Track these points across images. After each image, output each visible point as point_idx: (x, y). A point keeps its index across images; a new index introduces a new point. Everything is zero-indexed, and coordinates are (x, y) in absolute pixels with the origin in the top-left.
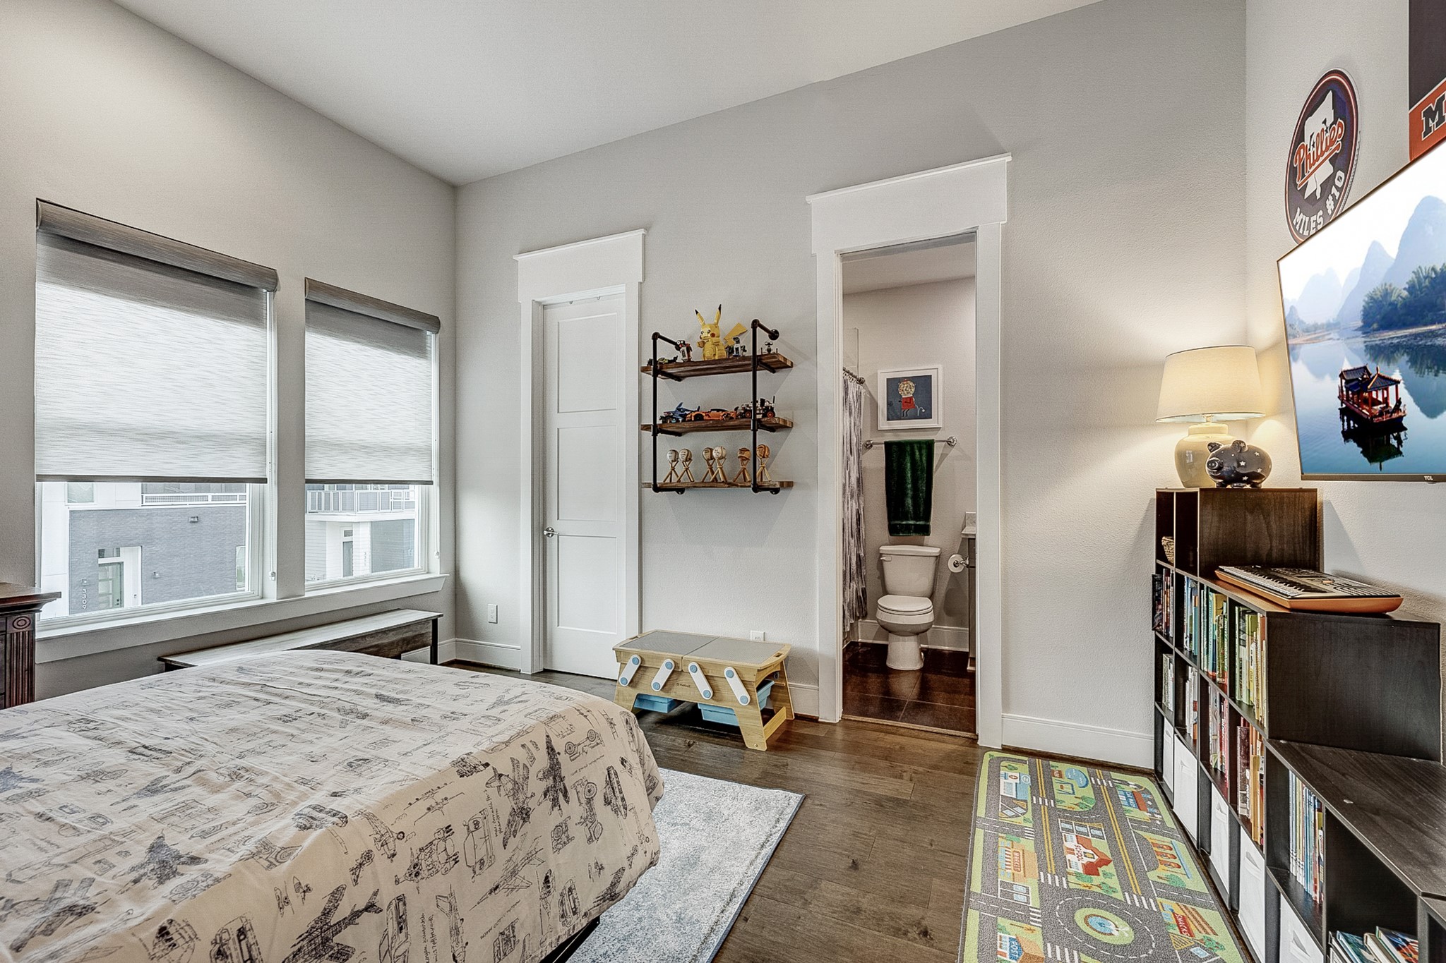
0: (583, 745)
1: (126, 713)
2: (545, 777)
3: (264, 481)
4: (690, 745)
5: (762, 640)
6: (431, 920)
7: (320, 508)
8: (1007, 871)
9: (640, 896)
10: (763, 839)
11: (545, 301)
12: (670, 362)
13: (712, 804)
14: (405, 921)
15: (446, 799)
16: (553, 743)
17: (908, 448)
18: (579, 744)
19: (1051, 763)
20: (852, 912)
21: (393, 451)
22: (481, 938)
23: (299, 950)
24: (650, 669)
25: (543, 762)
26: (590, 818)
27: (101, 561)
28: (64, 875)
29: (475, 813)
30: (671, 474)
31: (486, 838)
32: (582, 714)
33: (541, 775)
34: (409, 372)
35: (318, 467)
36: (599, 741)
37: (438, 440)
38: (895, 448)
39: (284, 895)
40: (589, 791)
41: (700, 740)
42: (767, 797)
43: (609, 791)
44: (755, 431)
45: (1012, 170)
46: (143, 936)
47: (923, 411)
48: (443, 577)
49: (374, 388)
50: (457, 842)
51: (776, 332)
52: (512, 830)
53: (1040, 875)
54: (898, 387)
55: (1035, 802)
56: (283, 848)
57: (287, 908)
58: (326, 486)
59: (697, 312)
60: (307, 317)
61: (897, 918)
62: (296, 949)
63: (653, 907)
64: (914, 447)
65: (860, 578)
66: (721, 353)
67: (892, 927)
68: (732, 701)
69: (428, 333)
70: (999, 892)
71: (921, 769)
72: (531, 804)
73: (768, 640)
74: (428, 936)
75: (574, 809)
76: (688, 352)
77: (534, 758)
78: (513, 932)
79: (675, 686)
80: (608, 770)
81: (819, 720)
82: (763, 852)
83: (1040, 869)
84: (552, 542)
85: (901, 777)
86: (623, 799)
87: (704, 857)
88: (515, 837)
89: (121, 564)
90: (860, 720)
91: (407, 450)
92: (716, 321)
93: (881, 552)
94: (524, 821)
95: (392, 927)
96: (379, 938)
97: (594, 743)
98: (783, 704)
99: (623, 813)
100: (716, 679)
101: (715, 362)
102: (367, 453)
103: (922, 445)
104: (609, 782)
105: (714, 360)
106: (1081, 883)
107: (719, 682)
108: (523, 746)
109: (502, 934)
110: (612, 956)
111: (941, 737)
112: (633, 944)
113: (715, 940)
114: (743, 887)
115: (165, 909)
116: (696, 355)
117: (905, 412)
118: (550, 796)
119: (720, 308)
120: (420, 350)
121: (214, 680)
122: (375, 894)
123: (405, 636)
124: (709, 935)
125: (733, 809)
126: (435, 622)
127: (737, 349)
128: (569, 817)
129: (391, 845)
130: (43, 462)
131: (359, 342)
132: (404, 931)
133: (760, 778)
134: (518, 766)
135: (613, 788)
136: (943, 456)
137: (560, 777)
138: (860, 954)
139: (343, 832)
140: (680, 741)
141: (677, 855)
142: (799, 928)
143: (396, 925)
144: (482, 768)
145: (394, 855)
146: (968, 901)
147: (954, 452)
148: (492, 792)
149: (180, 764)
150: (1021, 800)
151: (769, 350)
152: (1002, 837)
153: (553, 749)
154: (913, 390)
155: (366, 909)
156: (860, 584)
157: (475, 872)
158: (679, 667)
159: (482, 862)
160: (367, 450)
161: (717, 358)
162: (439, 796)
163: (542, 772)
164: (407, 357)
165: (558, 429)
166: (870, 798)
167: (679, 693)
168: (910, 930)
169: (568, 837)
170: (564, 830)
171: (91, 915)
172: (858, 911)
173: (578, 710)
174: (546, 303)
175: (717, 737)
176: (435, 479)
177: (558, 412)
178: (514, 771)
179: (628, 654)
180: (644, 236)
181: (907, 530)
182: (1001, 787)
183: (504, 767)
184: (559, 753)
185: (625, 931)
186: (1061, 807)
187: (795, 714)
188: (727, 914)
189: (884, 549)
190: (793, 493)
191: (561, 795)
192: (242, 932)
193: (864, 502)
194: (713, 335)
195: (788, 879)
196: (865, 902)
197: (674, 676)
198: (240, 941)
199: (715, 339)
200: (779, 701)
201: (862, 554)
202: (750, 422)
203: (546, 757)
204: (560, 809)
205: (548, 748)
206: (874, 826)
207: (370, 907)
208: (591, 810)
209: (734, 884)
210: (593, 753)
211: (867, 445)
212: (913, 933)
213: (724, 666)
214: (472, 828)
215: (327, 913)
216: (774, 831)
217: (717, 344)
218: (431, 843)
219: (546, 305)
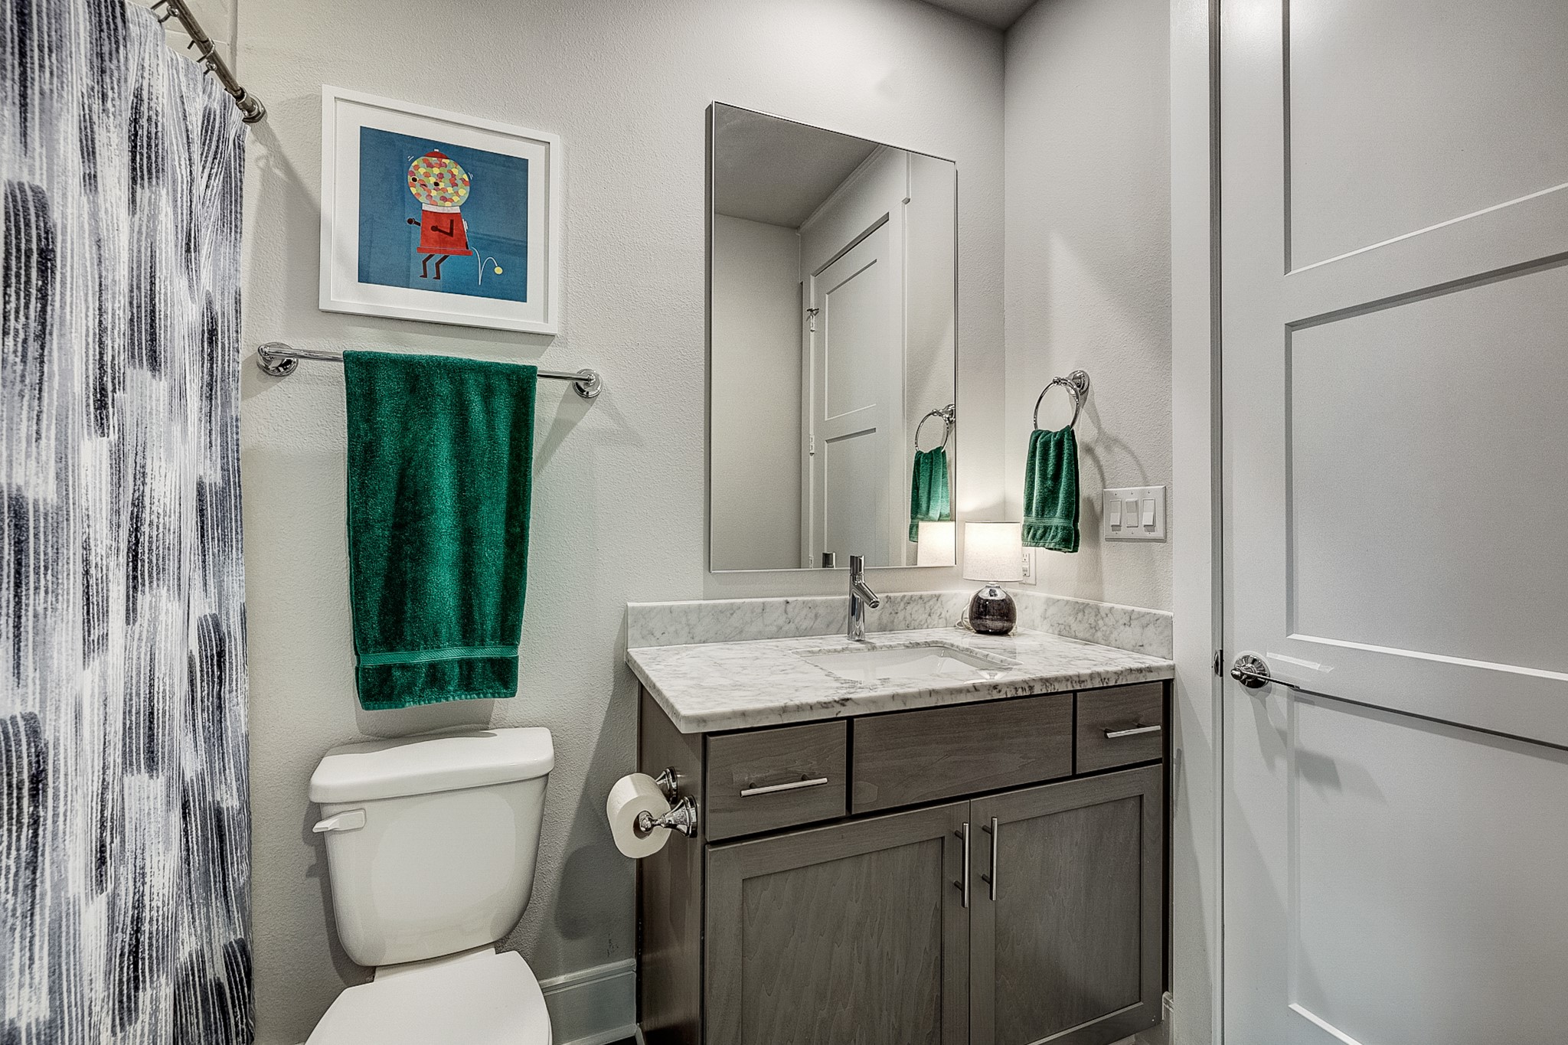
17: (444, 388)
38: (386, 381)
47: (498, 270)
64: (462, 382)
93: (316, 798)
103: (495, 381)
136: (562, 427)
147: (592, 418)
154: (464, 192)
181: (432, 683)
211: (268, 359)
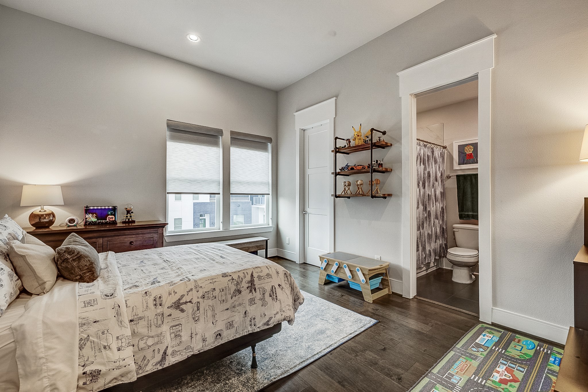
0: (264, 277)
1: (168, 253)
2: (248, 283)
3: (219, 194)
4: (343, 296)
5: (379, 259)
6: (207, 311)
7: (257, 203)
8: (455, 370)
9: (300, 337)
10: (353, 332)
11: (304, 128)
12: (343, 147)
13: (340, 316)
14: (199, 308)
15: (216, 281)
16: (253, 274)
17: (469, 178)
18: (263, 276)
19: (517, 335)
20: (373, 363)
21: (257, 184)
22: (222, 321)
23: (172, 306)
24: (331, 265)
25: (248, 278)
26: (263, 299)
27: (201, 218)
28: (138, 280)
29: (223, 287)
30: (344, 190)
31: (226, 294)
32: (267, 268)
33: (247, 282)
34: (262, 157)
35: (234, 189)
36: (270, 277)
37: (271, 180)
38: (461, 178)
39: (171, 292)
40: (264, 291)
41: (348, 294)
42: (362, 319)
43: (272, 293)
44: (372, 173)
45: (498, 42)
46: (142, 292)
48: (273, 227)
49: (251, 163)
50: (216, 293)
51: (385, 132)
52: (235, 295)
53: (472, 376)
54: (464, 149)
55: (493, 349)
56: (174, 283)
57: (171, 295)
58: (259, 196)
59: (353, 127)
60: (231, 143)
61: (391, 371)
62: (171, 305)
63: (302, 342)
64: (471, 177)
65: (444, 238)
66: (361, 142)
67: (387, 373)
68: (359, 281)
69: (269, 143)
70: (446, 375)
71: (440, 323)
72: (242, 289)
73: (382, 260)
74: (206, 315)
75: (258, 295)
76: (349, 143)
77: (246, 277)
78: (233, 323)
79: (340, 273)
80: (272, 286)
81: (403, 296)
82: (350, 336)
83: (474, 374)
84: (306, 216)
85: (427, 324)
86: (276, 296)
87: (327, 332)
88: (235, 297)
89: (205, 219)
90: (422, 299)
91: (262, 183)
92: (359, 130)
93: (453, 227)
94: (239, 294)
95: (196, 308)
96: (192, 310)
97: (269, 277)
98: (387, 287)
99: (275, 301)
100: (354, 271)
101: (359, 146)
102: (249, 185)
104: (272, 290)
105: (359, 145)
106: (493, 384)
107: (355, 273)
108: (243, 273)
109: (229, 322)
110: (282, 351)
111: (460, 313)
112: (290, 350)
113: (317, 357)
114: (336, 344)
115: (149, 289)
116: (352, 143)
117: (468, 161)
118: (249, 289)
119: (361, 125)
120: (265, 149)
121: (190, 248)
122: (192, 299)
123: (257, 245)
124: (316, 355)
125: (347, 320)
126: (267, 241)
127: (367, 140)
128: (256, 297)
129: (198, 289)
130: (168, 189)
131: (246, 149)
132: (199, 311)
133: (364, 312)
134: (240, 278)
135: (273, 292)
137: (254, 284)
138: (368, 377)
139: (188, 283)
140: (340, 294)
141: (318, 329)
142: (349, 362)
143: (197, 309)
144: (229, 276)
145: (198, 291)
146: (427, 374)
148: (230, 283)
149: (170, 264)
150: (486, 346)
151: (380, 140)
152: (463, 357)
153: (253, 276)
154: (472, 150)
155: (189, 302)
156: (444, 241)
157: (221, 303)
158: (340, 266)
159: (223, 301)
160: (248, 183)
161: (360, 145)
162: (214, 281)
163: (247, 281)
164: (261, 152)
165: (308, 175)
166: (407, 328)
167: (341, 276)
168: (393, 376)
169: (255, 303)
170: (253, 300)
171: (138, 287)
172: (376, 364)
173: (267, 267)
174: (305, 129)
175: (355, 295)
176: (271, 193)
177: (308, 168)
178: (238, 279)
179: (323, 258)
180: (336, 100)
181: (468, 217)
182: (477, 339)
183: (235, 277)
184: (255, 277)
185: (290, 345)
186: (507, 354)
187: (392, 292)
188: (325, 350)
189: (455, 225)
190: (393, 199)
191: (253, 290)
192: (160, 297)
193: (446, 203)
194: (358, 136)
195: (354, 347)
196: (381, 362)
197: (339, 269)
198: (159, 299)
199: (358, 137)
200: (385, 285)
201: (445, 228)
202: (370, 170)
203: (250, 277)
204: (252, 294)
205: (251, 275)
206: (402, 339)
207: (190, 302)
208: (264, 297)
209: (333, 342)
210: (267, 280)
211: (448, 177)
212: (395, 377)
213: (356, 267)
214: (221, 291)
215: (179, 299)
216: (358, 330)
217: (360, 139)
218: (209, 291)
219: (305, 130)
